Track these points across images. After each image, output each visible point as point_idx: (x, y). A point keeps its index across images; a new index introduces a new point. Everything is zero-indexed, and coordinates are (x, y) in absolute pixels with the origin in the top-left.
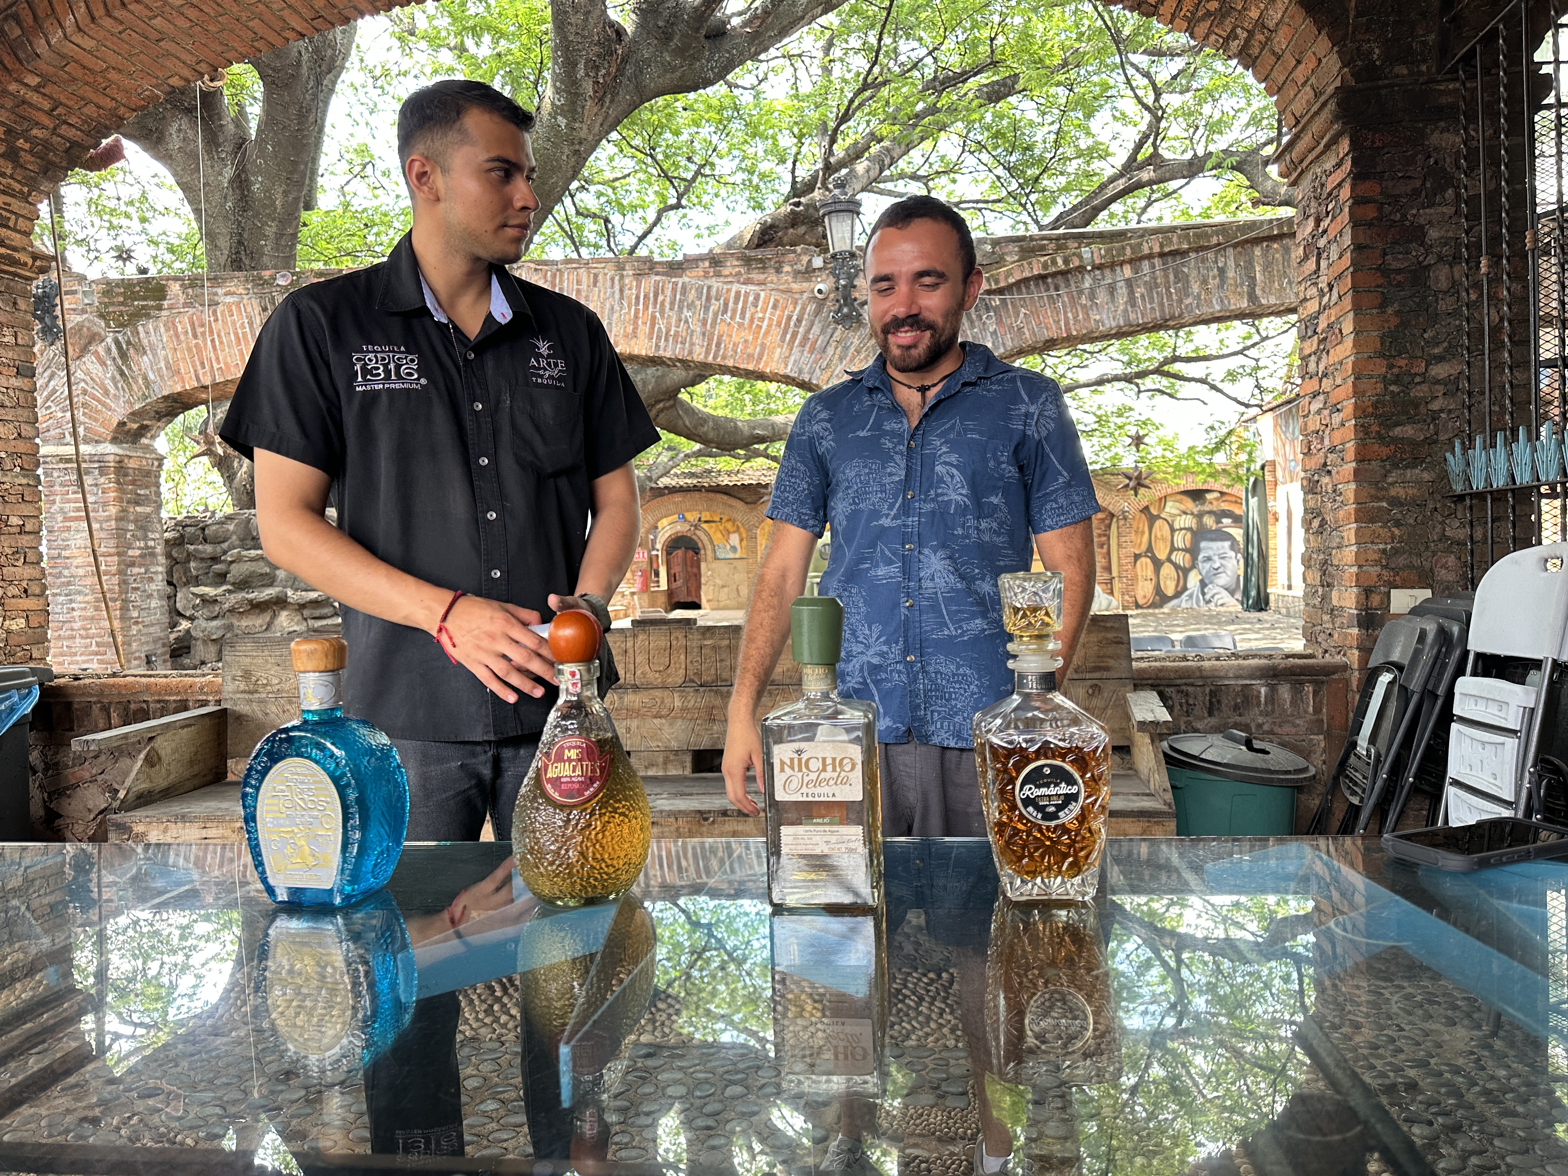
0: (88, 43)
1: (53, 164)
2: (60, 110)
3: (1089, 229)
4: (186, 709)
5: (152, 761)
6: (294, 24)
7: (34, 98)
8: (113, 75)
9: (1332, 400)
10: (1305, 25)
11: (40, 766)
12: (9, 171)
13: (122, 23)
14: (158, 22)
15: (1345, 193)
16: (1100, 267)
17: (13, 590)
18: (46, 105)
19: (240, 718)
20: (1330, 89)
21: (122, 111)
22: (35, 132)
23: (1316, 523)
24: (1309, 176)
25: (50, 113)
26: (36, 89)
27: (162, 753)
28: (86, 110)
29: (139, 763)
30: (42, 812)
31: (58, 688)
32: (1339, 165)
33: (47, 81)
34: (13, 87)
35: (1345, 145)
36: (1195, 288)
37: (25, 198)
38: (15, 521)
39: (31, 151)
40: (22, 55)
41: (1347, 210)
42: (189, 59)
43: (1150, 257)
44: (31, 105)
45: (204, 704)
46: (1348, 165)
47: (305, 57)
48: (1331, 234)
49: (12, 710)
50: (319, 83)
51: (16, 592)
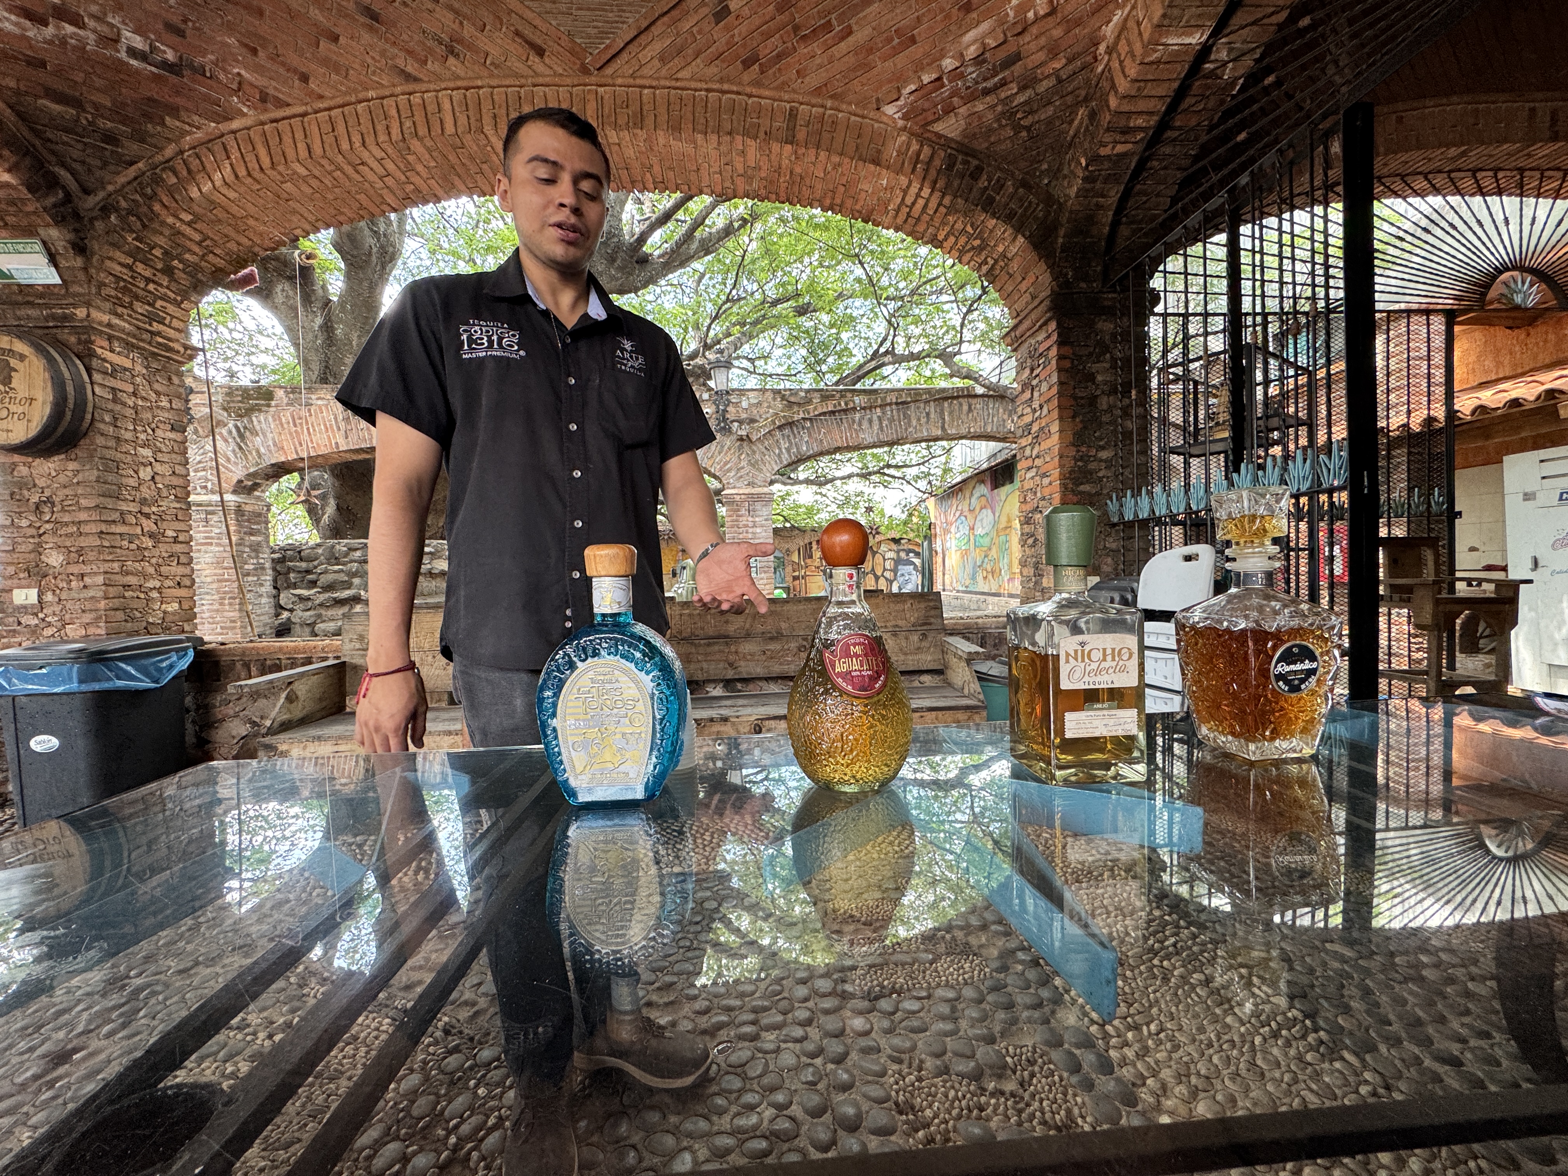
0: (232, 195)
1: (200, 281)
2: (208, 242)
3: (858, 386)
4: (310, 663)
5: (291, 699)
6: (389, 201)
7: (188, 231)
8: (251, 222)
9: (1041, 471)
10: (1032, 255)
11: (193, 707)
12: (165, 284)
13: (259, 183)
14: (288, 186)
15: (1054, 352)
16: (864, 408)
17: (170, 583)
18: (197, 237)
19: (356, 668)
20: (1043, 295)
21: (256, 249)
22: (187, 256)
23: (1030, 541)
24: (1026, 345)
25: (199, 244)
26: (189, 224)
27: (299, 693)
28: (228, 245)
29: (282, 700)
30: (194, 740)
31: (208, 651)
32: (1048, 337)
33: (197, 218)
34: (170, 220)
35: (1053, 325)
36: (914, 422)
37: (178, 305)
38: (170, 533)
39: (183, 271)
40: (177, 197)
41: (1054, 362)
42: (312, 218)
43: (890, 404)
44: (184, 235)
45: (325, 659)
46: (1055, 337)
47: (375, 250)
48: (1042, 377)
49: (171, 667)
50: (383, 268)
51: (171, 583)
